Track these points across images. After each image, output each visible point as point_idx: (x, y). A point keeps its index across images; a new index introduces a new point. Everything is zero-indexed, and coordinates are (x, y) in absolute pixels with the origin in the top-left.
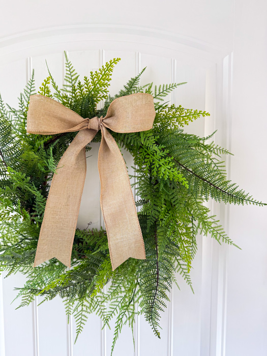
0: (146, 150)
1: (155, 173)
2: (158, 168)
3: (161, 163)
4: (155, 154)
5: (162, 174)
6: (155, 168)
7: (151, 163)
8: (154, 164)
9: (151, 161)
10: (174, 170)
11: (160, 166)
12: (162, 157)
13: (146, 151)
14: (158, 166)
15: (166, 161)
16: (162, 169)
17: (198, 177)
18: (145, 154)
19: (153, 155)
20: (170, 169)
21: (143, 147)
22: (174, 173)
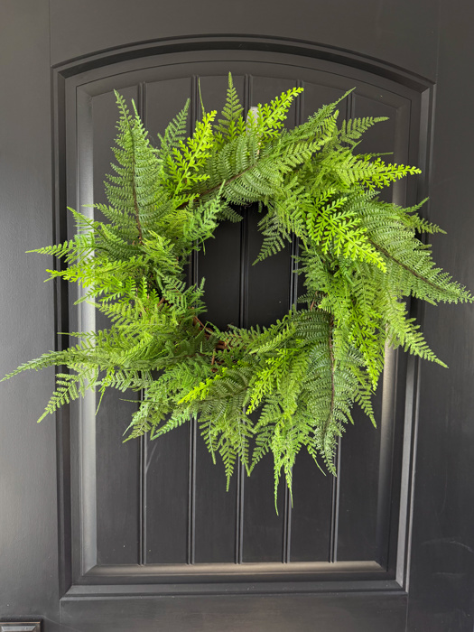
0: (327, 219)
1: (338, 252)
2: (343, 245)
3: (347, 237)
4: (340, 224)
5: (348, 253)
6: (340, 244)
7: (333, 237)
8: (337, 239)
9: (334, 234)
10: (366, 247)
11: (346, 241)
12: (350, 229)
13: (326, 221)
14: (343, 242)
15: (355, 234)
16: (349, 246)
17: (397, 261)
18: (325, 224)
19: (337, 226)
20: (360, 246)
21: (322, 214)
22: (366, 252)
